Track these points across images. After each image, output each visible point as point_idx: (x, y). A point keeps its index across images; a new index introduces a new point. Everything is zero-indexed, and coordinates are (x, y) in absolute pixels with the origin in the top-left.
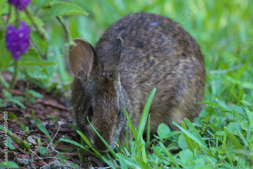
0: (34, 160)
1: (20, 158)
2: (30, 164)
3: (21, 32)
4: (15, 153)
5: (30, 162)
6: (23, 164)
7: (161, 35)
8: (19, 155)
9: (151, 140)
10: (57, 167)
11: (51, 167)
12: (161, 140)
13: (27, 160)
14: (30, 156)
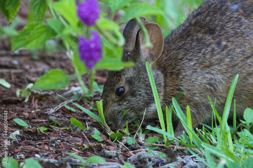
0: (121, 151)
1: (108, 150)
2: (117, 155)
3: (91, 42)
4: (102, 145)
5: (117, 154)
6: (111, 156)
7: (240, 19)
8: (107, 147)
9: (237, 125)
10: (144, 158)
11: (138, 158)
12: (248, 125)
13: (115, 152)
14: (118, 146)
